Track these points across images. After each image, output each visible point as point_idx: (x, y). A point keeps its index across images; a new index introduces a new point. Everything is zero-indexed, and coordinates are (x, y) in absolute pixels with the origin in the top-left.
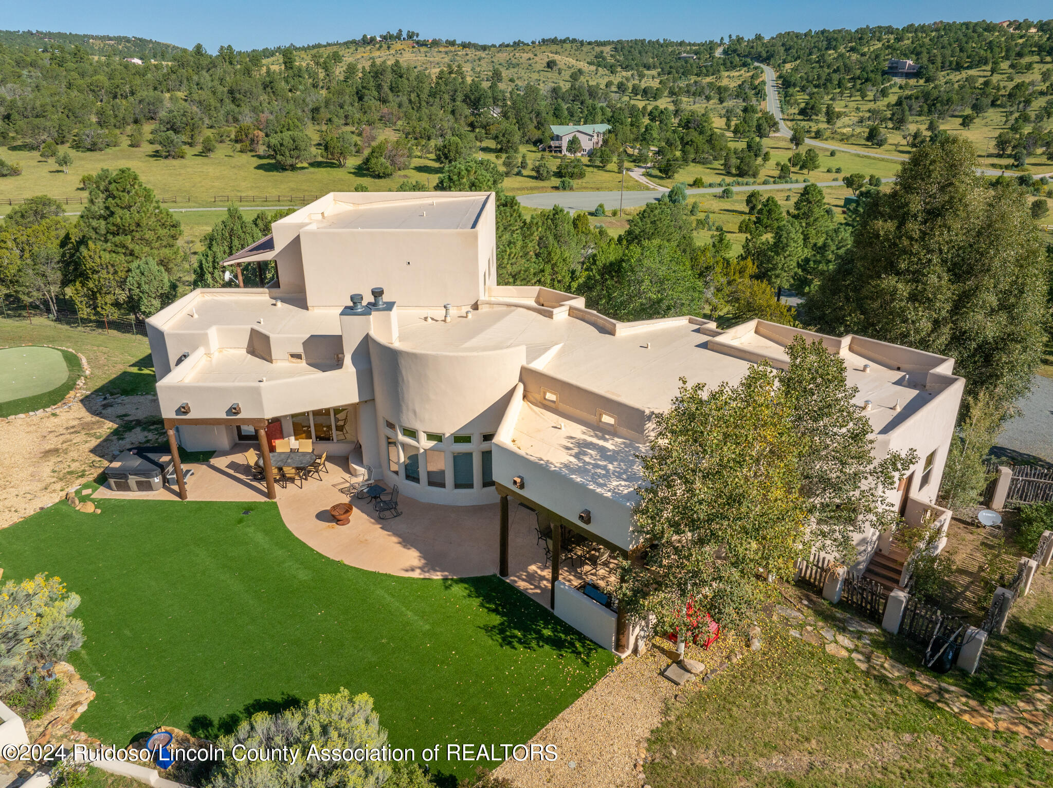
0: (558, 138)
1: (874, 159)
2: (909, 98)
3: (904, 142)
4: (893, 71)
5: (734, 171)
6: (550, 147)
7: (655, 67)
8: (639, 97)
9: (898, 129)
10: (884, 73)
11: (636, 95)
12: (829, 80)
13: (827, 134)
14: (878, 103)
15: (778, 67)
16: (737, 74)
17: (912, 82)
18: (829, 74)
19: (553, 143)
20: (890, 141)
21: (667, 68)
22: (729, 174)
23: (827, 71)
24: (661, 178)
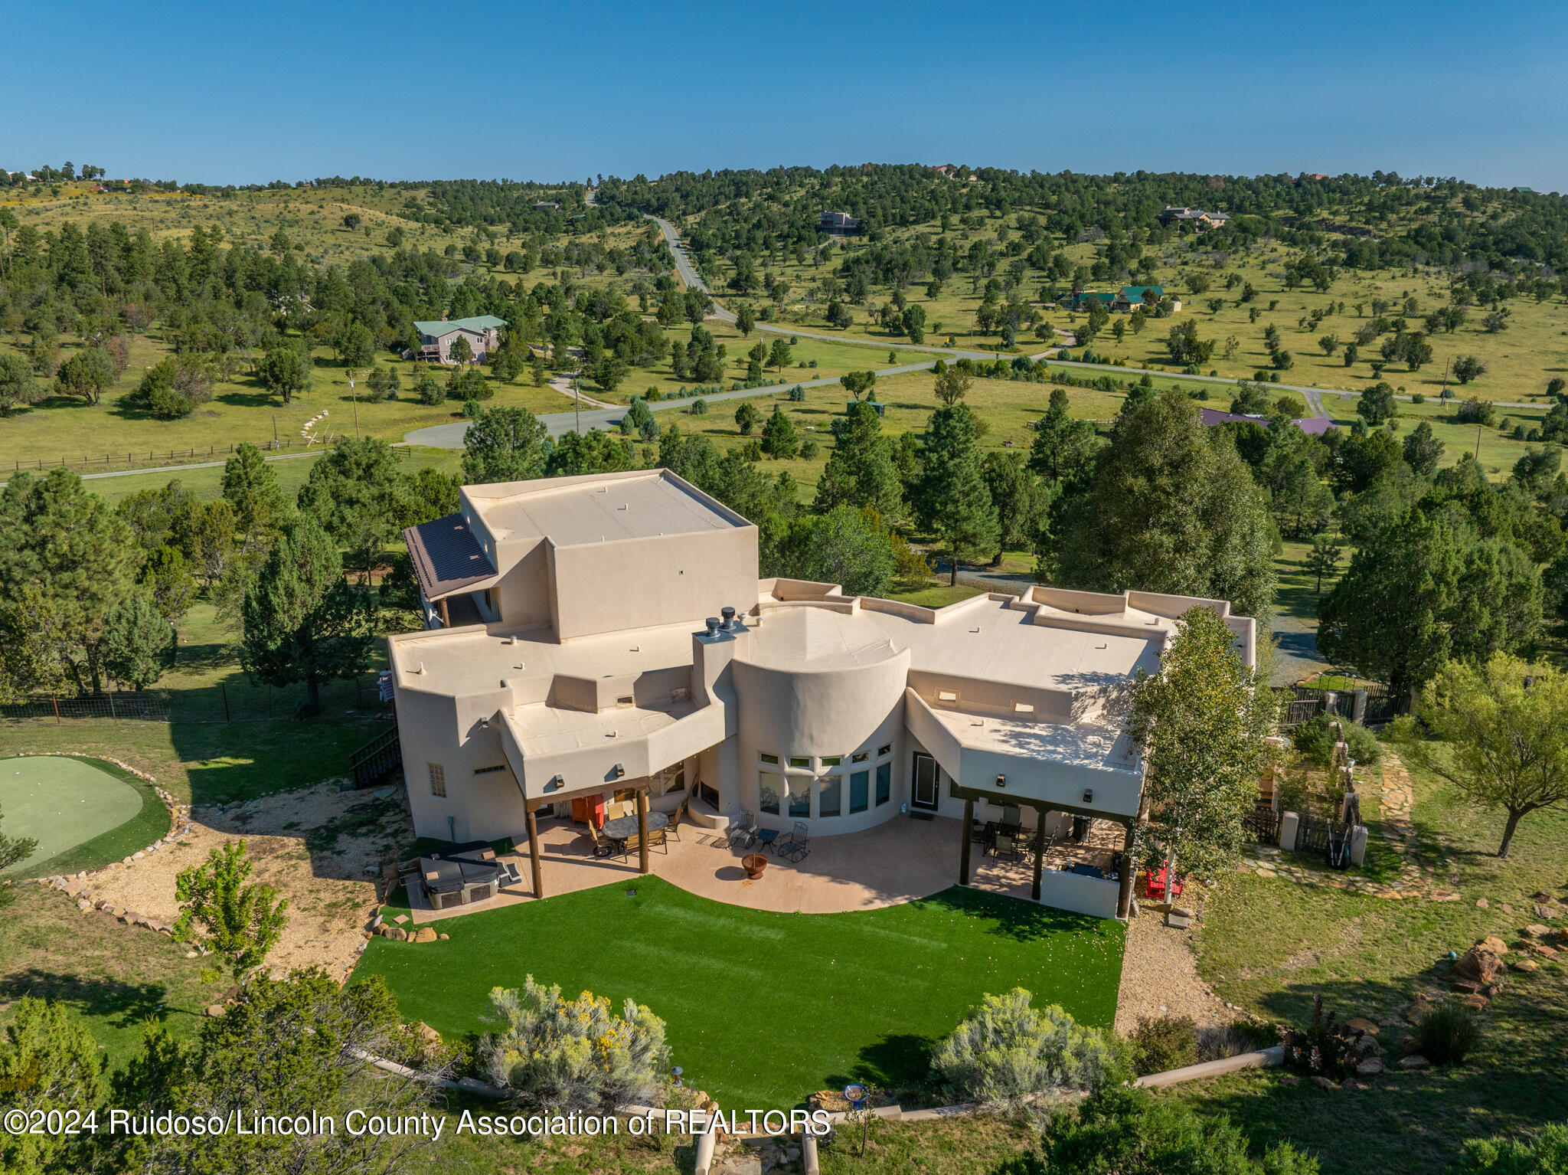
0: (430, 340)
1: (845, 344)
2: (857, 261)
3: (872, 321)
4: (827, 226)
5: (688, 374)
6: (421, 353)
7: (501, 221)
8: (501, 268)
9: (857, 303)
10: (818, 229)
11: (495, 264)
12: (751, 239)
13: (776, 314)
14: (821, 268)
15: (677, 221)
16: (623, 230)
17: (855, 240)
18: (749, 231)
19: (424, 348)
20: (856, 320)
21: (521, 223)
22: (682, 378)
23: (746, 226)
24: (599, 391)
